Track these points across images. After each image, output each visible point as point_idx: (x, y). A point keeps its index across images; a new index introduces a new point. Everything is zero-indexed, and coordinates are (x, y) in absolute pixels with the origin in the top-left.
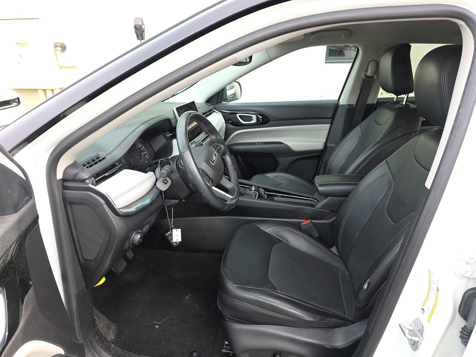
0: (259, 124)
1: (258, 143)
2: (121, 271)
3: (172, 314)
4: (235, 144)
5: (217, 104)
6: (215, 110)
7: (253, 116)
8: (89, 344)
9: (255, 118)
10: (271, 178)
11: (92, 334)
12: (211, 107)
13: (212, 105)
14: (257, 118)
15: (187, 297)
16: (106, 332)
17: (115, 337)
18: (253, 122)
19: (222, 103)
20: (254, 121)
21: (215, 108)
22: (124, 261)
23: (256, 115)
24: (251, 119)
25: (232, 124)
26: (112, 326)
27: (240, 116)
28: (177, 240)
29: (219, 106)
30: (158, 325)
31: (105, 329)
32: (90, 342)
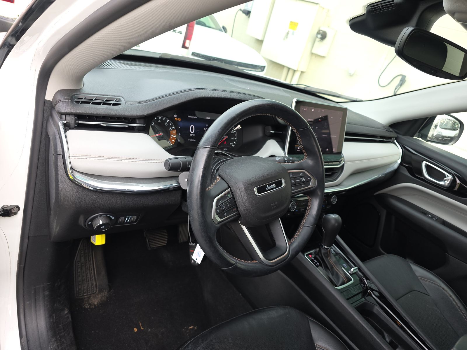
0: (449, 190)
1: (433, 216)
2: (155, 246)
3: (162, 331)
4: (398, 197)
5: (405, 134)
6: (395, 141)
7: (448, 176)
8: (33, 292)
9: (449, 180)
10: (417, 274)
11: (41, 286)
12: (393, 134)
13: (396, 133)
14: (453, 182)
15: (191, 327)
16: (94, 292)
17: (97, 304)
18: (442, 183)
19: (414, 137)
20: (446, 183)
21: (396, 139)
22: (166, 239)
23: (453, 176)
24: (441, 177)
25: (410, 170)
26: (105, 291)
27: (427, 166)
28: (196, 259)
29: (407, 139)
30: (139, 329)
31: (95, 289)
32: (35, 292)
